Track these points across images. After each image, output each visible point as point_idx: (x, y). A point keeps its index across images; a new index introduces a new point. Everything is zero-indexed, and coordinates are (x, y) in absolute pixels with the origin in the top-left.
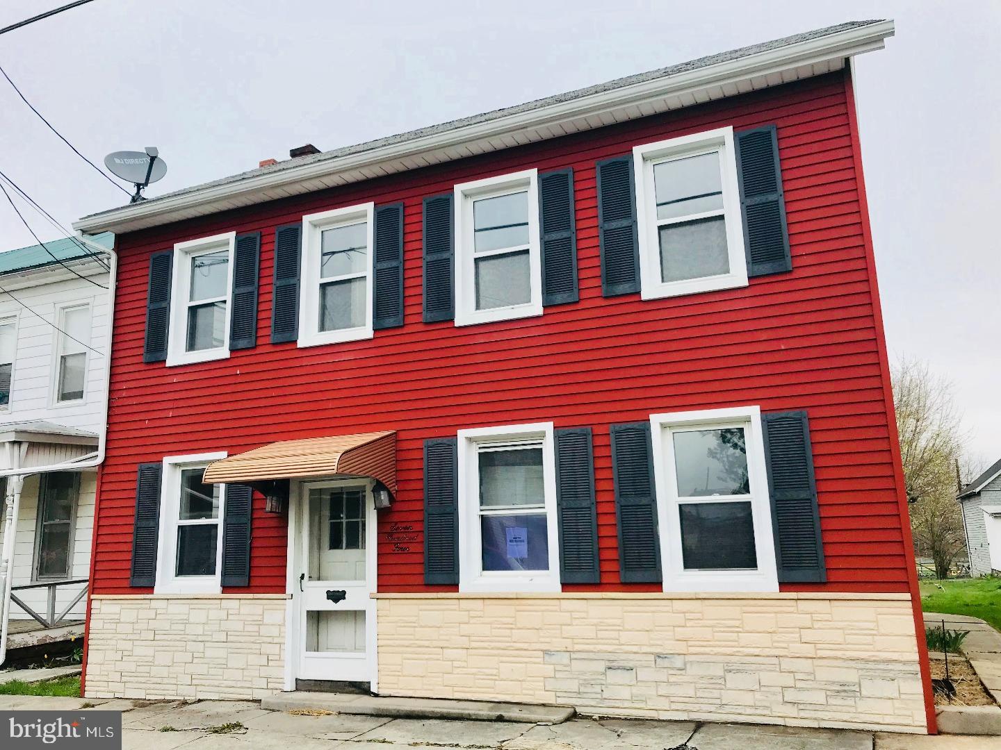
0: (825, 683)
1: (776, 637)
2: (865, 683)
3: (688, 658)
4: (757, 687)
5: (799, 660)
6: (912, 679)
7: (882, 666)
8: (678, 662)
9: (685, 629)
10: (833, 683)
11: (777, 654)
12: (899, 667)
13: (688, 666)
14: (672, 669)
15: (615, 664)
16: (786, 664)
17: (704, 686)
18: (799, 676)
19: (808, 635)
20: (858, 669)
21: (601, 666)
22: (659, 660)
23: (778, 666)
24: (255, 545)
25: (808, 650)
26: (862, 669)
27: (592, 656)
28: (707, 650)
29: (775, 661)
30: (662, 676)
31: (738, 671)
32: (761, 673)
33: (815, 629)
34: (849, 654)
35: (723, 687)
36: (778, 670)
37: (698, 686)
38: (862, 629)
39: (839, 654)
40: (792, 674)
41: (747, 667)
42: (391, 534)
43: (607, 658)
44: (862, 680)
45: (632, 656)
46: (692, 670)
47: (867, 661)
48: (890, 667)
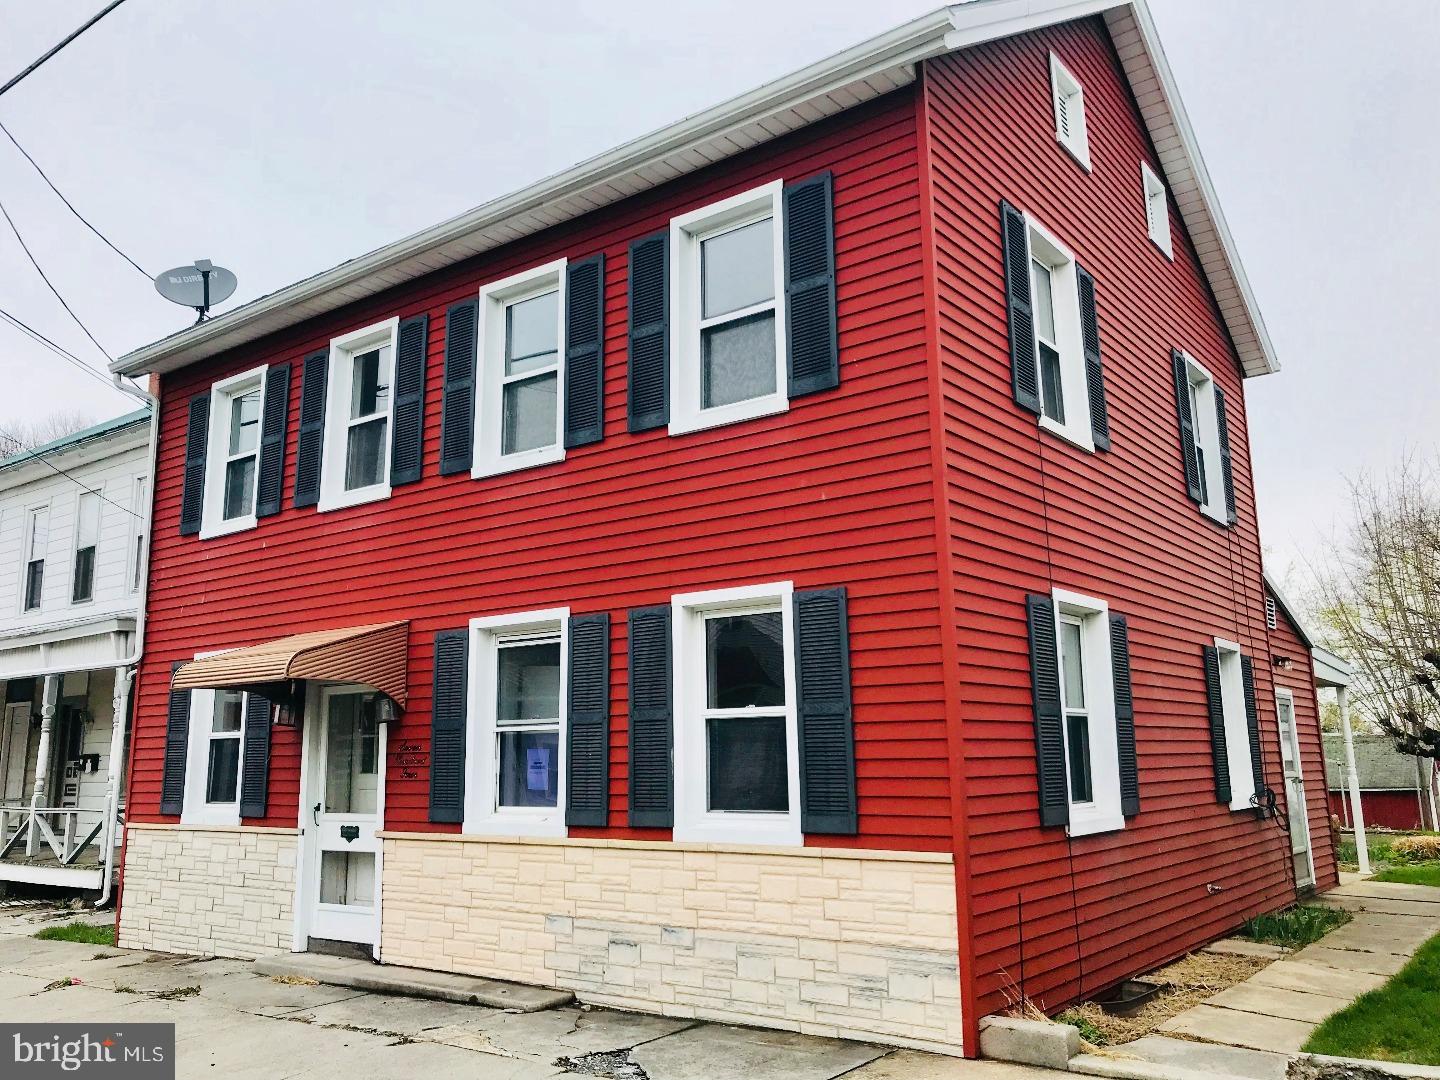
0: (847, 976)
1: (797, 910)
2: (894, 979)
3: (700, 934)
4: (771, 978)
5: (821, 942)
6: (949, 976)
7: (913, 956)
8: (686, 938)
9: (696, 892)
10: (859, 977)
11: (795, 933)
12: (935, 958)
13: (697, 944)
14: (679, 947)
15: (618, 937)
16: (806, 948)
17: (713, 973)
18: (819, 965)
19: (833, 909)
20: (888, 959)
21: (603, 939)
22: (665, 934)
23: (796, 950)
24: (274, 765)
25: (831, 929)
26: (890, 959)
27: (594, 924)
28: (719, 923)
29: (793, 942)
30: (667, 956)
31: (753, 955)
32: (777, 959)
33: (841, 900)
34: (878, 937)
35: (734, 976)
36: (796, 955)
37: (707, 972)
38: (895, 903)
39: (866, 936)
40: (811, 962)
41: (762, 950)
42: (400, 756)
43: (611, 928)
44: (891, 976)
45: (637, 927)
46: (702, 950)
47: (898, 948)
48: (924, 957)
